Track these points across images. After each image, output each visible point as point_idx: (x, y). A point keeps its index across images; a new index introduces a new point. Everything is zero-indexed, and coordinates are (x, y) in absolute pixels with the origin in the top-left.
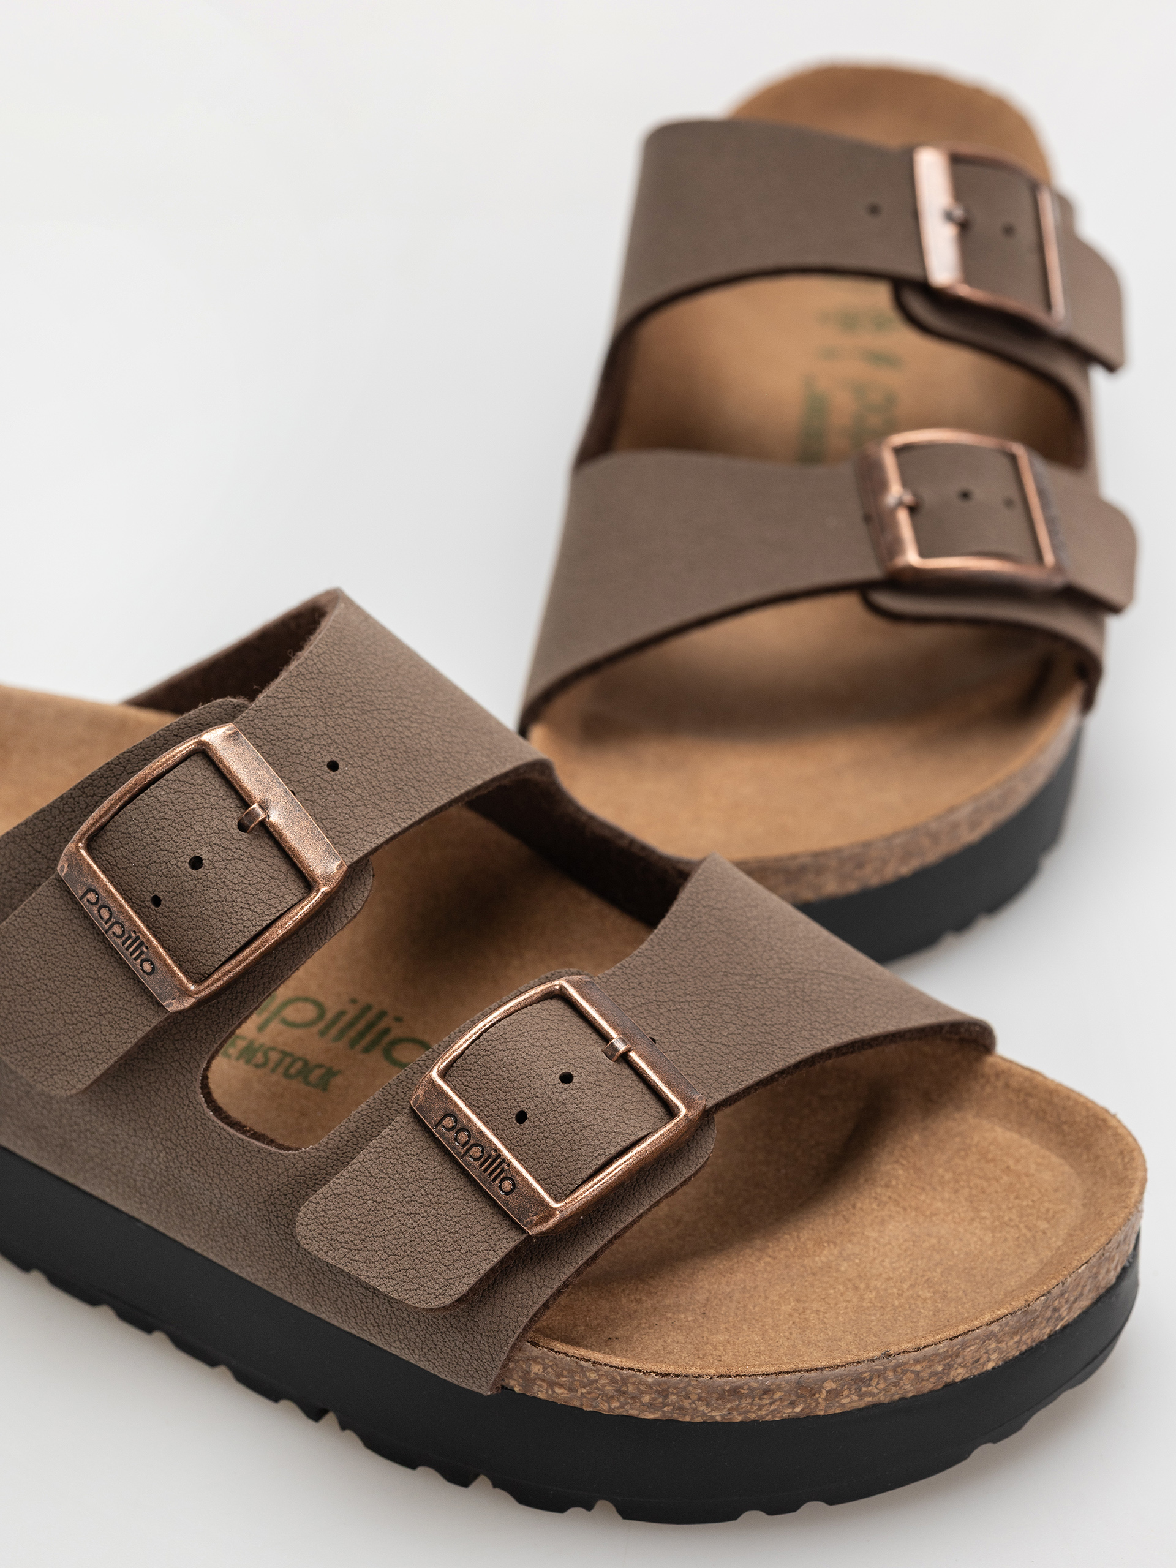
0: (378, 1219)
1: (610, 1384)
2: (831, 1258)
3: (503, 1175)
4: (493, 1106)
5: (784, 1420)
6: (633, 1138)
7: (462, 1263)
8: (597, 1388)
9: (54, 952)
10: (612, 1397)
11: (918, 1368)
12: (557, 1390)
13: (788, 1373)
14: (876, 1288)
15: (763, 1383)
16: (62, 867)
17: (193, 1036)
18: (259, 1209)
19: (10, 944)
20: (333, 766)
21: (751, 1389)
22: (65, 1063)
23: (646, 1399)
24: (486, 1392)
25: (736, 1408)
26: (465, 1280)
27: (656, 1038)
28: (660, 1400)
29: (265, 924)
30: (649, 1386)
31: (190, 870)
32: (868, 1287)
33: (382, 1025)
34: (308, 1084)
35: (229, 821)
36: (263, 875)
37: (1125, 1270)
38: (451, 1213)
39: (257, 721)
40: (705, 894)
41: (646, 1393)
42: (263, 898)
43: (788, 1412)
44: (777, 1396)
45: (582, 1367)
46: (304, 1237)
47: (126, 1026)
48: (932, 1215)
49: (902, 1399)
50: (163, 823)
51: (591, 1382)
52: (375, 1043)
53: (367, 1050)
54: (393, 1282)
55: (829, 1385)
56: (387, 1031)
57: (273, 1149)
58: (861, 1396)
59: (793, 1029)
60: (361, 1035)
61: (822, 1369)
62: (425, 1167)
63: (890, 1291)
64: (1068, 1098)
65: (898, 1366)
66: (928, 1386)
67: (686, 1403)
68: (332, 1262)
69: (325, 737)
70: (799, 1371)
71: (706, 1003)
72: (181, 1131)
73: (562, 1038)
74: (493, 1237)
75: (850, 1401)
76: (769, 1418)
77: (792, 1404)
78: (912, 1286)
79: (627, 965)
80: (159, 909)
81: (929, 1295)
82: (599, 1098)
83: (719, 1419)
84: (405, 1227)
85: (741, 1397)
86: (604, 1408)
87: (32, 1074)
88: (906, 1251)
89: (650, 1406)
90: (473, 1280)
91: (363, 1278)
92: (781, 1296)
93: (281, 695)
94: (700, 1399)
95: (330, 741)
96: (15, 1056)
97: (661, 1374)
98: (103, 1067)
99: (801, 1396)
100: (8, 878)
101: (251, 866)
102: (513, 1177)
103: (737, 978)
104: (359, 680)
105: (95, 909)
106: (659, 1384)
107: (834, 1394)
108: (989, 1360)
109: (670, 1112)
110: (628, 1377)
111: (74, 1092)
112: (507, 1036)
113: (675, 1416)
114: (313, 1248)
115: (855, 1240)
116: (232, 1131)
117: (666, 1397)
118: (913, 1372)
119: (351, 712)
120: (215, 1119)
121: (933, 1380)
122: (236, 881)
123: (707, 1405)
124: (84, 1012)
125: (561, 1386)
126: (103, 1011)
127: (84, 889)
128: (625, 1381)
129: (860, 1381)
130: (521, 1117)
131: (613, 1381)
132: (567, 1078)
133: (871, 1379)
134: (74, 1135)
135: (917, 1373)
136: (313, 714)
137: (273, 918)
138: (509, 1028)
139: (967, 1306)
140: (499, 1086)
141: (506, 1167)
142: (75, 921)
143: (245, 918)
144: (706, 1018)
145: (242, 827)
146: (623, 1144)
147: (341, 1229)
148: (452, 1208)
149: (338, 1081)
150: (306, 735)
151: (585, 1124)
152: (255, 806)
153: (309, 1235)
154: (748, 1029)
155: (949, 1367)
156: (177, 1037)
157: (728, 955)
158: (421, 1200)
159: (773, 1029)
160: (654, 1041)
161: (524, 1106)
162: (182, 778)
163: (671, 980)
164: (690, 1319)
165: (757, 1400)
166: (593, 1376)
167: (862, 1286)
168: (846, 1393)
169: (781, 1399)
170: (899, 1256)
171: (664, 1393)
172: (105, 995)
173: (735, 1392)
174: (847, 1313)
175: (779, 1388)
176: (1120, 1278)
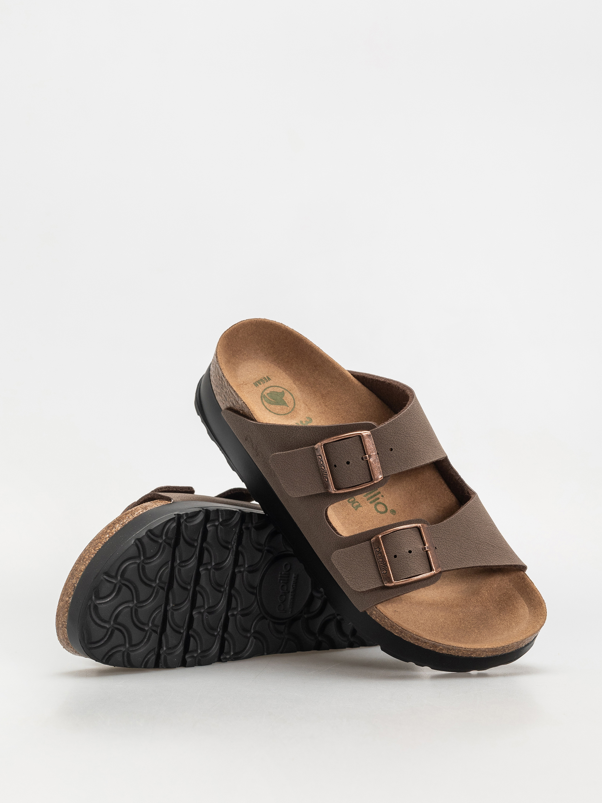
0: (352, 563)
1: (390, 624)
2: (459, 611)
3: (385, 569)
4: (390, 550)
5: (427, 649)
6: (419, 574)
7: (367, 584)
8: (386, 624)
9: (305, 463)
10: (389, 627)
11: (464, 652)
12: (377, 619)
13: (432, 641)
14: (465, 624)
15: (425, 641)
16: (316, 446)
17: (330, 498)
18: (326, 544)
19: (295, 456)
20: (391, 450)
21: (422, 641)
22: (295, 489)
23: (397, 631)
24: (361, 611)
25: (417, 643)
26: (366, 588)
27: (437, 548)
28: (400, 633)
29: (358, 484)
30: (399, 629)
31: (346, 464)
32: (463, 623)
33: (378, 496)
34: (353, 506)
35: (360, 456)
36: (363, 472)
37: (528, 644)
38: (369, 571)
39: (376, 433)
40: (466, 512)
41: (397, 630)
42: (361, 477)
43: (429, 648)
44: (428, 644)
45: (385, 618)
46: (333, 559)
47: (315, 489)
48: (488, 610)
49: (458, 656)
50: (344, 450)
51: (386, 622)
52: (374, 501)
53: (371, 503)
54: (349, 580)
55: (441, 647)
56: (378, 499)
57: (335, 533)
58: (448, 652)
59: (471, 557)
60: (371, 497)
61: (440, 644)
62: (368, 557)
63: (468, 626)
64: (536, 593)
65: (459, 650)
66: (465, 656)
67: (406, 636)
68: (337, 568)
69: (392, 441)
70: (435, 642)
71: (453, 543)
72: (316, 516)
73: (414, 540)
74: (377, 581)
75: (444, 652)
76: (424, 647)
77: (431, 647)
78: (474, 627)
79: (438, 525)
80: (335, 468)
81: (477, 631)
82: (415, 560)
83: (412, 642)
84: (357, 568)
85: (419, 641)
86: (386, 628)
87: (285, 487)
88: (477, 617)
89: (397, 633)
90: (368, 589)
91: (342, 575)
92: (442, 616)
93: (385, 428)
94: (409, 637)
95: (393, 443)
96: (283, 481)
97: (402, 629)
98: (304, 495)
99: (433, 647)
100: (302, 437)
101: (361, 469)
102: (387, 570)
103: (464, 538)
104: (408, 427)
105: (320, 460)
106: (401, 630)
107: (442, 650)
108: (483, 655)
109: (431, 570)
110: (395, 625)
111: (294, 497)
112: (401, 535)
113: (402, 637)
114: (334, 562)
115: (467, 608)
116: (328, 524)
117: (402, 633)
118: (462, 652)
119: (402, 436)
120: (325, 519)
121: (467, 655)
122: (356, 471)
123: (410, 639)
124: (306, 480)
125: (378, 619)
126: (311, 483)
127: (319, 454)
128: (393, 625)
129: (449, 649)
130: (395, 556)
131: (391, 624)
132: (410, 552)
133: (452, 650)
134: (290, 500)
135: (463, 653)
136: (392, 434)
137: (361, 483)
138: (402, 533)
139: (484, 639)
140: (394, 546)
141: (386, 567)
142: (314, 459)
143: (354, 481)
144: (451, 547)
145: (362, 459)
146: (416, 574)
147: (342, 561)
148: (370, 570)
149: (360, 509)
150: (388, 440)
151: (409, 565)
152: (367, 456)
153: (334, 559)
154: (460, 553)
155: (472, 654)
156: (326, 495)
157: (465, 531)
158: (364, 564)
159: (466, 556)
160: (436, 548)
161: (397, 554)
162: (353, 441)
163: (448, 533)
164: (417, 613)
165: (422, 643)
166: (387, 621)
167: (462, 622)
168: (444, 650)
169: (428, 645)
170: (475, 617)
171: (402, 632)
172: (313, 479)
173: (418, 639)
174: (455, 628)
175: (429, 643)
176: (526, 646)
